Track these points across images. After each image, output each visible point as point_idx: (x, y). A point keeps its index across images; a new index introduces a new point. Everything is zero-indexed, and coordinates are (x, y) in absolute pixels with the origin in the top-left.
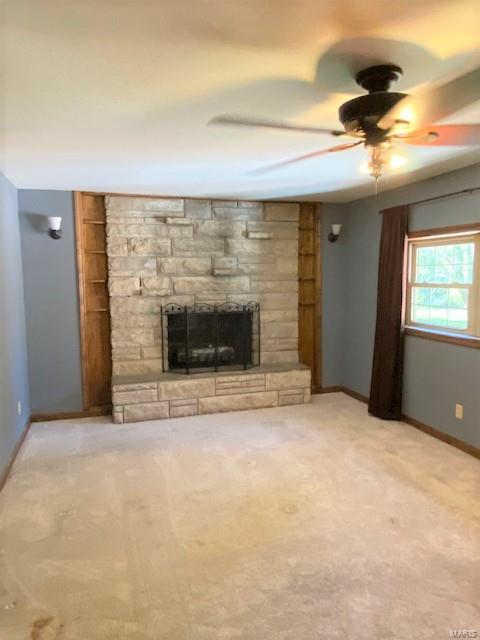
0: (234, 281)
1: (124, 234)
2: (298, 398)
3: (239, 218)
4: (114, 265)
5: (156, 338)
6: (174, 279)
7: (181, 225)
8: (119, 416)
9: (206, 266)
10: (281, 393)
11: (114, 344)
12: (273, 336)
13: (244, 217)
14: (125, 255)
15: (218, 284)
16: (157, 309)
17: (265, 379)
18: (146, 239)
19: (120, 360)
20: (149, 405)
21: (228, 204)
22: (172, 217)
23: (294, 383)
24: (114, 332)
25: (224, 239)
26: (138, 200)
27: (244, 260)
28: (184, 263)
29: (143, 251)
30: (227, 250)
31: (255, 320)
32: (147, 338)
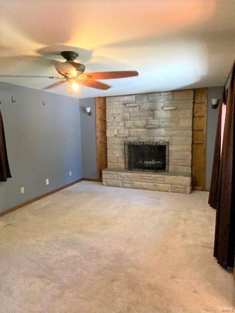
0: (157, 131)
1: (112, 112)
2: (182, 190)
3: (160, 101)
4: (108, 124)
5: (123, 154)
6: (130, 130)
7: (133, 106)
8: (104, 183)
9: (143, 124)
10: (173, 186)
11: (108, 156)
12: (177, 158)
13: (162, 100)
14: (112, 120)
15: (149, 132)
16: (123, 142)
17: (164, 178)
18: (120, 114)
19: (110, 162)
20: (114, 181)
21: (155, 94)
22: (129, 104)
23: (180, 182)
24: (108, 151)
25: (152, 111)
26: (117, 98)
27: (162, 120)
28: (134, 123)
29: (118, 119)
30: (154, 116)
31: (167, 149)
32: (120, 154)
